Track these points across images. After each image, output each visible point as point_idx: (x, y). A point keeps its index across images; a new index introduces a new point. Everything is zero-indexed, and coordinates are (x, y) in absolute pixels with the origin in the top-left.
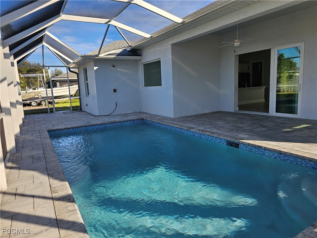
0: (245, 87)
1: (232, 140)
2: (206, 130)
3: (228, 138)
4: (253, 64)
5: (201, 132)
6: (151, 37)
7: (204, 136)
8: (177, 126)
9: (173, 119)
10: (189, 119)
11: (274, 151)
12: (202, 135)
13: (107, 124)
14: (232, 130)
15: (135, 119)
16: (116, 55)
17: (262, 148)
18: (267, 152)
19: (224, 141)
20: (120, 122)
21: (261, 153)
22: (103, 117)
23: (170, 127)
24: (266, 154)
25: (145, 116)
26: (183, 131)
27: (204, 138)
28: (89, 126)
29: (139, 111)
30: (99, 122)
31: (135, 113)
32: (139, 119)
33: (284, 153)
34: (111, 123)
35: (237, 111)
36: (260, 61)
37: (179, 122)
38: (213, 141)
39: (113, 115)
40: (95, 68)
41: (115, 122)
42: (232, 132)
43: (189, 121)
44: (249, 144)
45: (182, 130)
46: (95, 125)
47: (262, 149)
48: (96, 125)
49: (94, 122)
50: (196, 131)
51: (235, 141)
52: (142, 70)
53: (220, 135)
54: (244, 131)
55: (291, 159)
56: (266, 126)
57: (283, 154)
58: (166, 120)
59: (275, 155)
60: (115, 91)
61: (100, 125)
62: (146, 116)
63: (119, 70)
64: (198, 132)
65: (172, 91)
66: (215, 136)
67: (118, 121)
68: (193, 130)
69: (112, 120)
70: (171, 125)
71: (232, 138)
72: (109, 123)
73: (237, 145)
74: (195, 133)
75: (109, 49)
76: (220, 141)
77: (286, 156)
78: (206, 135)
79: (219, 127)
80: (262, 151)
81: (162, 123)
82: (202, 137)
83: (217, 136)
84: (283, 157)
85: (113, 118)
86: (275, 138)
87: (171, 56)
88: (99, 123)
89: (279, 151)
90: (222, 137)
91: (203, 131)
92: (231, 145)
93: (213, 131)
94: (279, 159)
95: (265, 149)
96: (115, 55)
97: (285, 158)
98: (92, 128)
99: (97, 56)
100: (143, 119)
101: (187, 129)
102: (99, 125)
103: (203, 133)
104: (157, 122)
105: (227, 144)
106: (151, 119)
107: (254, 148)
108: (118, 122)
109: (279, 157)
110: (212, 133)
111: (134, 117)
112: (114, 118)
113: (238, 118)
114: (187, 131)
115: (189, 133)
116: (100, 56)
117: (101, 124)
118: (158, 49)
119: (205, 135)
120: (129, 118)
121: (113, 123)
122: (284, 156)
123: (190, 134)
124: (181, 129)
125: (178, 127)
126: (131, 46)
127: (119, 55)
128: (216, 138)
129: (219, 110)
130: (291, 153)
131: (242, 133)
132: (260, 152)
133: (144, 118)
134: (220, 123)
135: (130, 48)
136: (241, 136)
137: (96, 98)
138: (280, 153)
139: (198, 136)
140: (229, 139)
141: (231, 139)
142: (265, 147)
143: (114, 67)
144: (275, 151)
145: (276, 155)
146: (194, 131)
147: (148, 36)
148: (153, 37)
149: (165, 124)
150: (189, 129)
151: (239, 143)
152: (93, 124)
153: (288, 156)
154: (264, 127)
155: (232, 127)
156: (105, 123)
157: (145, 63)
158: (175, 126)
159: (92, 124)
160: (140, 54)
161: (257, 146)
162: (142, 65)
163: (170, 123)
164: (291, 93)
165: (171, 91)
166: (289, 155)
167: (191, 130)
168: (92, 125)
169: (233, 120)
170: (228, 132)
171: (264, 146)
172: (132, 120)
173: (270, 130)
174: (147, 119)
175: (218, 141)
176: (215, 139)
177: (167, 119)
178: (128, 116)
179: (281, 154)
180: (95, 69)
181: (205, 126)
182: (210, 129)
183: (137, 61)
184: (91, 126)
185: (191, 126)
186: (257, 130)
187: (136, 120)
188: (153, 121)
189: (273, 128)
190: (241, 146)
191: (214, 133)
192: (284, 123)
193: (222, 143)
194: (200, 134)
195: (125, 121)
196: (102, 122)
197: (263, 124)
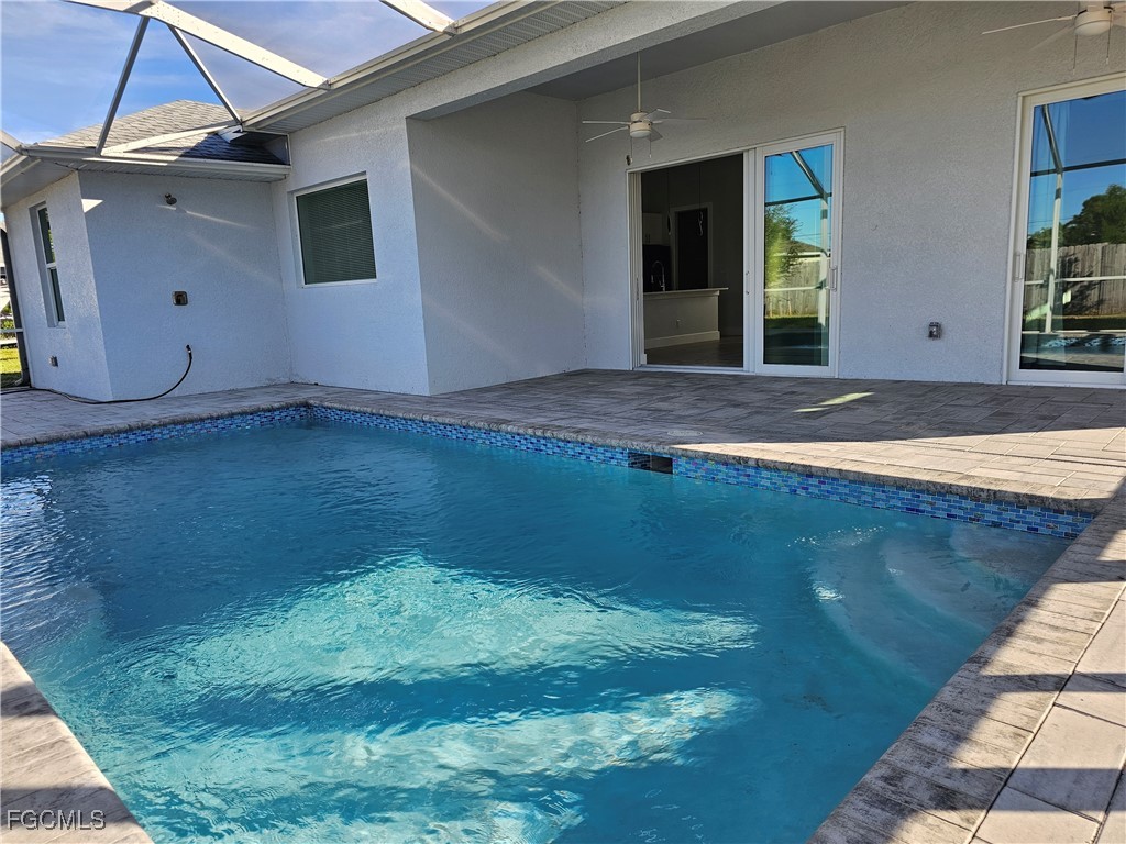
0: (661, 290)
1: (648, 447)
2: (557, 423)
3: (635, 443)
4: (681, 215)
5: (539, 433)
6: (328, 85)
7: (549, 445)
8: (447, 420)
9: (430, 400)
10: (488, 395)
11: (789, 470)
12: (543, 441)
13: (154, 426)
14: (641, 421)
15: (276, 405)
16: (180, 153)
17: (750, 463)
18: (765, 474)
19: (619, 456)
20: (212, 418)
21: (745, 479)
22: (132, 403)
23: (422, 424)
24: (764, 482)
25: (316, 395)
26: (470, 437)
27: (550, 452)
28: (75, 438)
29: (287, 381)
30: (120, 421)
31: (273, 386)
32: (292, 405)
33: (820, 473)
34: (175, 423)
35: (642, 366)
36: (703, 207)
37: (451, 406)
38: (583, 457)
39: (179, 397)
40: (89, 204)
41: (191, 421)
42: (644, 426)
43: (490, 403)
44: (707, 456)
45: (470, 431)
46: (101, 435)
47: (749, 467)
48: (107, 432)
49: (97, 424)
50: (521, 431)
51: (659, 449)
52: (292, 220)
53: (604, 435)
54: (679, 420)
55: (842, 490)
56: (743, 404)
57: (817, 476)
58: (402, 404)
59: (791, 482)
60: (180, 299)
61: (126, 432)
62: (320, 394)
63: (192, 216)
64: (530, 431)
65: (418, 296)
66: (589, 439)
67: (204, 416)
68: (509, 429)
69: (179, 412)
70: (426, 418)
71: (647, 441)
72: (165, 425)
73: (665, 464)
74: (517, 438)
75: (144, 128)
76: (609, 454)
77: (824, 483)
78: (559, 440)
79: (597, 413)
80: (749, 475)
81: (387, 413)
82: (543, 448)
83: (595, 439)
84: (815, 486)
85: (179, 407)
86: (780, 433)
87: (407, 163)
88: (122, 426)
89: (804, 466)
90: (614, 442)
91: (545, 428)
92: (645, 467)
93: (581, 426)
94: (803, 493)
95: (760, 465)
96: (175, 152)
97: (824, 487)
98: (88, 447)
99: (96, 151)
100: (307, 405)
101: (486, 426)
102: (120, 432)
103: (548, 434)
104: (369, 410)
105: (632, 465)
106: (340, 402)
107: (723, 468)
108: (202, 420)
109: (803, 488)
110: (578, 432)
111: (270, 398)
112: (185, 405)
113: (650, 385)
114: (488, 432)
115: (493, 440)
116: (104, 152)
117: (130, 430)
118: (355, 135)
119: (555, 441)
120: (246, 405)
121: (183, 422)
122: (820, 482)
123: (499, 444)
124: (463, 430)
125: (452, 421)
126: (242, 123)
127: (190, 153)
128: (593, 446)
129: (584, 367)
130: (840, 470)
131: (675, 426)
132: (743, 479)
133: (312, 402)
134: (595, 403)
135: (239, 127)
136: (676, 432)
137: (99, 327)
138: (807, 472)
139: (530, 446)
140: (638, 446)
141: (646, 445)
142: (757, 460)
143: (171, 201)
144: (792, 467)
145: (795, 480)
146: (515, 430)
147: (314, 80)
148: (335, 86)
149: (401, 415)
150: (495, 427)
151: (671, 454)
152: (93, 429)
153: (833, 479)
154: (735, 406)
155: (638, 412)
156: (146, 423)
157: (305, 192)
158: (440, 420)
159: (87, 430)
160: (279, 156)
161: (734, 458)
162: (290, 202)
163: (417, 410)
164: (785, 316)
165: (415, 298)
166: (837, 476)
167: (503, 426)
168: (87, 435)
169: (638, 393)
170: (629, 425)
171: (756, 457)
172: (264, 410)
173: (757, 413)
174: (326, 404)
175: (601, 457)
176: (588, 451)
177: (404, 400)
178: (243, 397)
179: (810, 475)
180: (86, 209)
181: (549, 414)
182: (569, 421)
183: (268, 183)
184: (82, 437)
185: (501, 417)
186: (719, 414)
187: (278, 409)
188: (351, 408)
189: (768, 408)
190: (681, 466)
191: (586, 430)
192: (793, 393)
193: (614, 462)
194: (534, 440)
195: (232, 415)
196: (133, 421)
197: (730, 397)
